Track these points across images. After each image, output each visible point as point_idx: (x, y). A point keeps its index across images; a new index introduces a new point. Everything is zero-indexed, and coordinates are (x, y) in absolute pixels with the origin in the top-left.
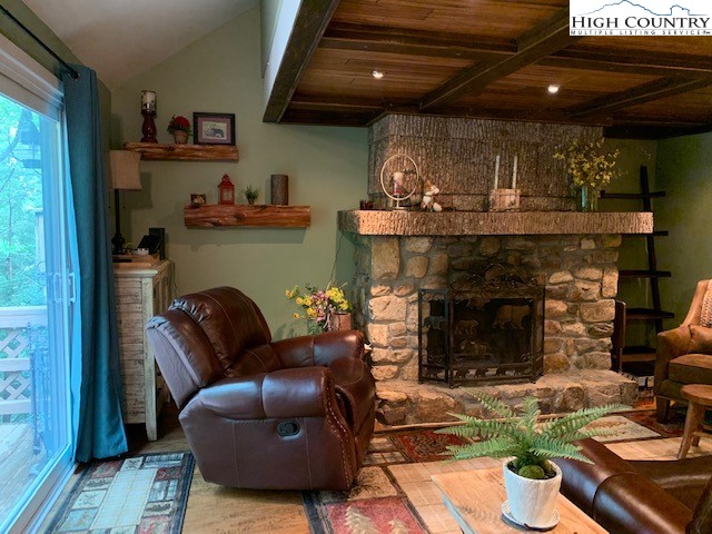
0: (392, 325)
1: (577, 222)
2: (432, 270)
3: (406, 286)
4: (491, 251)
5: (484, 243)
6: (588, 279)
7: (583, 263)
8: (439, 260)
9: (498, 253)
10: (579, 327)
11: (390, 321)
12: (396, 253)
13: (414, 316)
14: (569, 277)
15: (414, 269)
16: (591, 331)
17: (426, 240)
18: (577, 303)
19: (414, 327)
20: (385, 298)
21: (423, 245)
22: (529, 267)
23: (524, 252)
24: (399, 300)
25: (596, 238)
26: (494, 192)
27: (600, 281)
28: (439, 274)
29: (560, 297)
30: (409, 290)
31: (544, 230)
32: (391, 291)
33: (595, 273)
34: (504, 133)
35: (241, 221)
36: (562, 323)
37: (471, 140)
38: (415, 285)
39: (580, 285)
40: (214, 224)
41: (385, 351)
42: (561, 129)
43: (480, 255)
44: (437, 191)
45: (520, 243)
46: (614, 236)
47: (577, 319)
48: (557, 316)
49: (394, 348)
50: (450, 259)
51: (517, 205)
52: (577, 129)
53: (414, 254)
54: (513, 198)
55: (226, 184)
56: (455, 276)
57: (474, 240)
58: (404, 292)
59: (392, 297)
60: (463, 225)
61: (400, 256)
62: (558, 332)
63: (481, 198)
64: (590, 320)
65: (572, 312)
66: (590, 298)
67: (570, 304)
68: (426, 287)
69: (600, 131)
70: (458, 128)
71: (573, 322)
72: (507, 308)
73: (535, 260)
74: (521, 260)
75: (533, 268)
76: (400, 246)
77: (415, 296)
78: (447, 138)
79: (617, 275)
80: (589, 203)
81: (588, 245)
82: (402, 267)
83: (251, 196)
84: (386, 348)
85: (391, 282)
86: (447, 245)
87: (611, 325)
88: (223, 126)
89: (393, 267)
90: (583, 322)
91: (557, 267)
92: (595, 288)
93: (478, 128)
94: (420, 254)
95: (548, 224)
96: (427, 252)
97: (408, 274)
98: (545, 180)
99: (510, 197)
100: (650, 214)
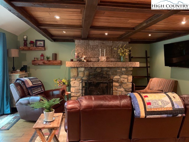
0: (76, 88)
2: (85, 75)
3: (79, 79)
4: (99, 71)
5: (97, 69)
6: (124, 78)
7: (123, 74)
8: (87, 73)
9: (101, 71)
10: (122, 89)
11: (75, 87)
12: (76, 71)
13: (81, 86)
14: (119, 77)
15: (81, 75)
16: (125, 90)
17: (83, 68)
18: (121, 84)
19: (81, 88)
20: (74, 81)
21: (83, 69)
22: (109, 75)
23: (107, 71)
24: (77, 82)
25: (126, 68)
26: (100, 58)
27: (127, 78)
29: (117, 82)
30: (80, 80)
31: (110, 66)
32: (76, 80)
33: (126, 76)
34: (103, 43)
35: (44, 64)
36: (118, 88)
37: (95, 45)
39: (122, 79)
41: (74, 94)
42: (117, 42)
43: (97, 72)
44: (85, 57)
45: (106, 69)
46: (131, 67)
47: (122, 87)
48: (116, 86)
49: (76, 93)
50: (89, 73)
51: (106, 60)
52: (122, 42)
53: (81, 71)
55: (42, 55)
56: (91, 76)
57: (95, 68)
58: (79, 80)
59: (76, 81)
61: (77, 72)
62: (117, 90)
64: (125, 88)
65: (120, 86)
66: (125, 82)
67: (120, 84)
68: (84, 79)
69: (128, 42)
70: (91, 43)
72: (102, 84)
73: (110, 73)
74: (107, 73)
75: (110, 75)
76: (77, 69)
77: (81, 81)
78: (89, 45)
79: (132, 77)
80: (123, 60)
81: (124, 70)
82: (78, 74)
83: (48, 58)
84: (74, 93)
85: (75, 78)
86: (89, 69)
87: (131, 89)
88: (42, 43)
89: (76, 74)
90: (124, 88)
91: (116, 75)
92: (126, 80)
93: (97, 43)
94: (82, 71)
96: (84, 71)
97: (79, 76)
98: (114, 54)
99: (104, 58)
100: (139, 62)
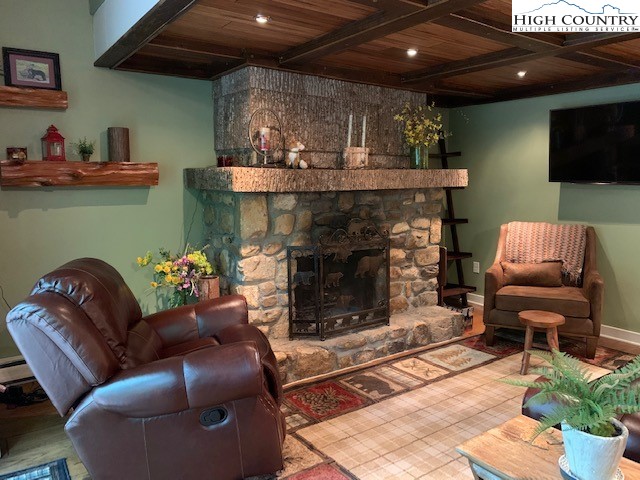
0: (263, 285)
1: (417, 178)
2: (299, 226)
3: (274, 244)
4: (347, 206)
5: (341, 197)
6: (420, 228)
7: (418, 215)
8: (304, 216)
9: (352, 208)
10: (414, 271)
11: (261, 281)
12: (265, 212)
13: (283, 273)
14: (407, 227)
15: (282, 226)
16: (423, 274)
17: (292, 197)
18: (413, 249)
19: (284, 285)
20: (255, 258)
21: (290, 202)
22: (377, 220)
23: (373, 206)
24: (269, 259)
25: (426, 191)
26: (349, 151)
27: (429, 229)
28: (304, 230)
29: (401, 246)
30: (277, 249)
32: (260, 250)
33: (424, 222)
34: (352, 94)
35: (77, 181)
36: (402, 268)
37: (324, 98)
38: (283, 243)
39: (416, 234)
40: (43, 184)
41: (257, 312)
42: (396, 93)
43: (338, 211)
45: (369, 198)
46: (437, 189)
47: (413, 263)
48: (399, 263)
49: (265, 308)
50: (313, 216)
51: (366, 163)
52: (408, 94)
53: (282, 212)
54: (363, 156)
55: (53, 136)
56: (318, 231)
57: (333, 196)
58: (273, 250)
59: (262, 257)
60: (329, 182)
61: (269, 215)
62: (399, 276)
63: (334, 156)
64: (422, 263)
65: (408, 258)
66: (422, 245)
67: (408, 251)
68: (293, 244)
69: (424, 97)
70: (313, 86)
71: (408, 267)
72: (366, 259)
73: (381, 213)
74: (370, 214)
75: (380, 221)
76: (267, 204)
77: (283, 253)
78: (304, 95)
79: (440, 223)
80: (422, 161)
81: (420, 198)
82: (270, 225)
83: (85, 152)
84: (257, 309)
85: (260, 241)
86: (311, 202)
87: (437, 267)
88: (44, 67)
89: (262, 226)
90: (417, 266)
91: (397, 219)
92: (425, 235)
93: (331, 87)
94: (286, 212)
95: (395, 180)
96: (294, 209)
97: (277, 232)
98: (385, 139)
99: (359, 155)
100: (466, 170)
